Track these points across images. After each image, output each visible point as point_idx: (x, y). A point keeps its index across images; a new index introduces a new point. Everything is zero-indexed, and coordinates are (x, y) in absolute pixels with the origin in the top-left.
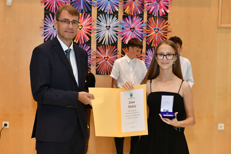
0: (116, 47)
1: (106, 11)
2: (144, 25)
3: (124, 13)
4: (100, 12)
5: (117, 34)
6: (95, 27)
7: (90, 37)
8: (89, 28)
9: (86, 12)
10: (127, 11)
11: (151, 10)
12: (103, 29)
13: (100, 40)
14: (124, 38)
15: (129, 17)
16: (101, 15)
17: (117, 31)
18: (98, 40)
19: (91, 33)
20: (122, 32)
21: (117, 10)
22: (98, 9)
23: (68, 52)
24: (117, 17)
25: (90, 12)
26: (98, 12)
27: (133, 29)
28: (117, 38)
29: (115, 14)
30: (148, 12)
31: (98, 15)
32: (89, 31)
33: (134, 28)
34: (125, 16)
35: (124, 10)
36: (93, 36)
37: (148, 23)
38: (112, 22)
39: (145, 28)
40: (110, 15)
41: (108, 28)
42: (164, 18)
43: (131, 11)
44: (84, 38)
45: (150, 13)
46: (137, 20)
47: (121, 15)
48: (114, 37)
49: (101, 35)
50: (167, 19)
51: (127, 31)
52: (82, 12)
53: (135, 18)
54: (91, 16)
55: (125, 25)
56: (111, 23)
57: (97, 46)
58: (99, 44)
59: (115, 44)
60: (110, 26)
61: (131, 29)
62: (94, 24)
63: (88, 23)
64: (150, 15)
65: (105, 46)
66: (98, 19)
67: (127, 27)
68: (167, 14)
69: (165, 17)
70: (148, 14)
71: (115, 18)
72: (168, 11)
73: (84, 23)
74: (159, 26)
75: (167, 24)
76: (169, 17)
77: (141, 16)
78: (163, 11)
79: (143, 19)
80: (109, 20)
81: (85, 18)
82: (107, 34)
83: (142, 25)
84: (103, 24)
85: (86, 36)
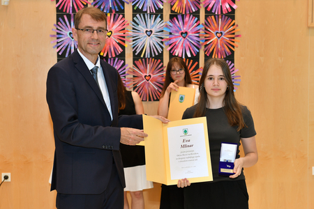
0: (162, 61)
1: (144, 10)
2: (201, 27)
3: (172, 11)
4: (136, 11)
5: (162, 42)
6: (131, 33)
7: (123, 48)
8: (121, 34)
9: (116, 12)
10: (176, 8)
11: (210, 6)
12: (142, 35)
13: (138, 51)
14: (173, 47)
15: (179, 17)
16: (138, 15)
17: (161, 38)
18: (134, 52)
19: (124, 41)
20: (170, 39)
21: (162, 7)
22: (134, 6)
23: (94, 71)
24: (162, 17)
25: (122, 11)
26: (134, 11)
27: (184, 34)
28: (162, 48)
29: (159, 12)
30: (206, 8)
31: (134, 16)
32: (122, 40)
33: (186, 33)
34: (173, 16)
35: (172, 7)
36: (128, 46)
37: (207, 24)
38: (155, 25)
39: (202, 32)
40: (151, 14)
41: (149, 33)
42: (229, 17)
43: (182, 8)
44: (115, 49)
45: (208, 9)
46: (190, 21)
47: (167, 14)
48: (158, 46)
49: (140, 43)
50: (233, 18)
51: (177, 37)
52: (111, 12)
53: (187, 18)
54: (124, 16)
55: (174, 29)
56: (153, 26)
57: (134, 60)
58: (136, 57)
59: (160, 56)
60: (151, 31)
61: (182, 33)
62: (129, 28)
63: (120, 28)
64: (209, 13)
65: (146, 59)
66: (134, 21)
67: (177, 32)
68: (233, 10)
69: (231, 15)
70: (206, 12)
71: (159, 19)
72: (234, 7)
73: (115, 27)
74: (222, 28)
75: (234, 25)
76: (237, 14)
77: (196, 14)
78: (228, 6)
79: (199, 19)
80: (150, 22)
81: (115, 20)
82: (148, 43)
83: (198, 28)
84: (142, 27)
85: (118, 47)
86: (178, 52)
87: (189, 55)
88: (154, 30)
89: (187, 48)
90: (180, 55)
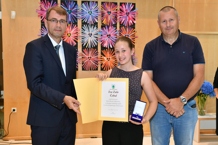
0: (97, 50)
1: (88, 23)
2: (118, 32)
3: (102, 24)
4: (84, 23)
5: (97, 40)
6: (81, 35)
7: (77, 42)
8: (76, 35)
9: (73, 23)
10: (104, 22)
11: (122, 22)
12: (87, 36)
13: (85, 44)
14: (103, 42)
15: (106, 27)
16: (84, 26)
17: (97, 38)
18: (83, 45)
19: (77, 39)
20: (101, 38)
21: (97, 21)
22: (82, 21)
24: (97, 27)
25: (76, 23)
26: (82, 23)
27: (109, 36)
28: (97, 43)
29: (96, 24)
30: (120, 22)
31: (82, 26)
32: (76, 38)
33: (110, 35)
34: (103, 26)
35: (102, 21)
36: (79, 41)
37: (120, 31)
39: (118, 35)
40: (92, 25)
41: (90, 35)
42: (132, 27)
43: (107, 22)
44: (72, 43)
45: (121, 23)
46: (112, 29)
47: (100, 25)
48: (95, 42)
49: (85, 40)
50: (134, 28)
51: (105, 37)
52: (70, 23)
53: (110, 28)
54: (77, 26)
55: (103, 33)
56: (92, 31)
57: (82, 49)
58: (84, 48)
59: (96, 47)
60: (91, 34)
61: (108, 35)
62: (80, 32)
63: (75, 32)
64: (121, 25)
65: (88, 49)
66: (82, 28)
67: (105, 34)
68: (134, 24)
69: (133, 26)
70: (120, 24)
71: (95, 28)
72: (135, 22)
73: (72, 31)
74: (128, 33)
75: (134, 31)
76: (136, 26)
77: (115, 26)
78: (131, 22)
79: (116, 28)
80: (91, 29)
81: (72, 28)
82: (90, 40)
83: (116, 33)
84: (86, 32)
85: (74, 42)
86: (105, 45)
87: (111, 47)
88: (93, 33)
89: (110, 43)
90: (107, 47)
